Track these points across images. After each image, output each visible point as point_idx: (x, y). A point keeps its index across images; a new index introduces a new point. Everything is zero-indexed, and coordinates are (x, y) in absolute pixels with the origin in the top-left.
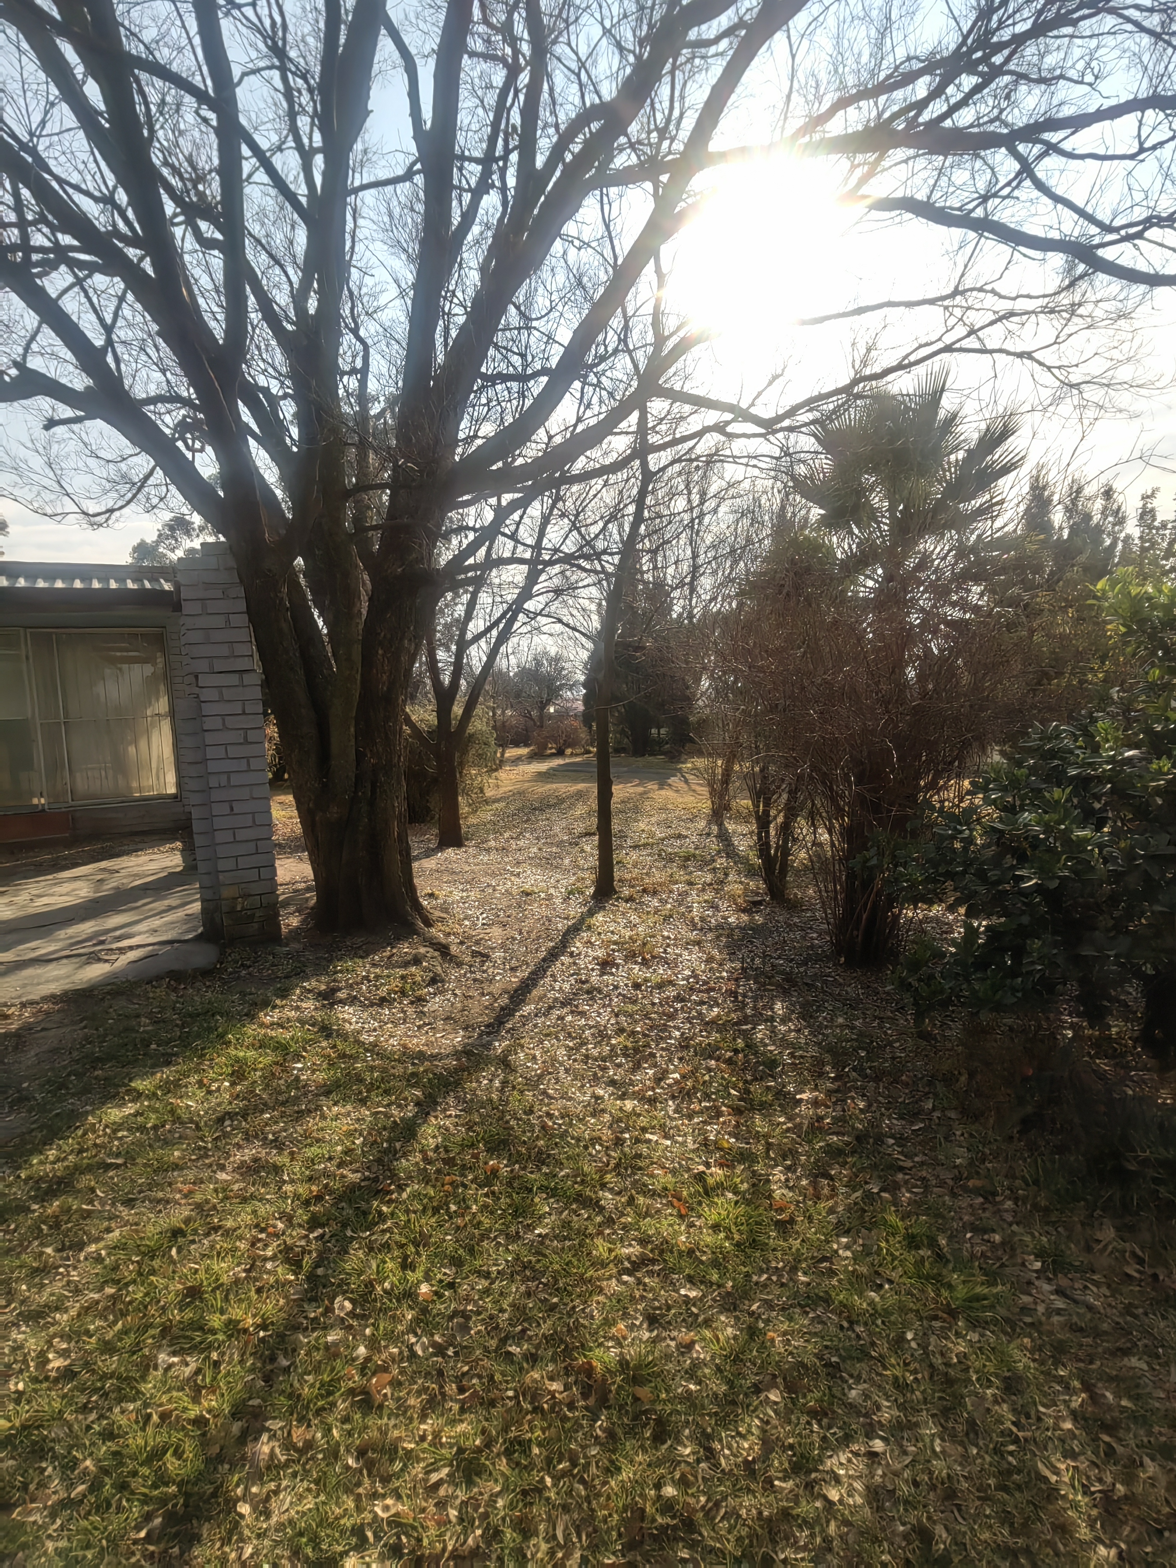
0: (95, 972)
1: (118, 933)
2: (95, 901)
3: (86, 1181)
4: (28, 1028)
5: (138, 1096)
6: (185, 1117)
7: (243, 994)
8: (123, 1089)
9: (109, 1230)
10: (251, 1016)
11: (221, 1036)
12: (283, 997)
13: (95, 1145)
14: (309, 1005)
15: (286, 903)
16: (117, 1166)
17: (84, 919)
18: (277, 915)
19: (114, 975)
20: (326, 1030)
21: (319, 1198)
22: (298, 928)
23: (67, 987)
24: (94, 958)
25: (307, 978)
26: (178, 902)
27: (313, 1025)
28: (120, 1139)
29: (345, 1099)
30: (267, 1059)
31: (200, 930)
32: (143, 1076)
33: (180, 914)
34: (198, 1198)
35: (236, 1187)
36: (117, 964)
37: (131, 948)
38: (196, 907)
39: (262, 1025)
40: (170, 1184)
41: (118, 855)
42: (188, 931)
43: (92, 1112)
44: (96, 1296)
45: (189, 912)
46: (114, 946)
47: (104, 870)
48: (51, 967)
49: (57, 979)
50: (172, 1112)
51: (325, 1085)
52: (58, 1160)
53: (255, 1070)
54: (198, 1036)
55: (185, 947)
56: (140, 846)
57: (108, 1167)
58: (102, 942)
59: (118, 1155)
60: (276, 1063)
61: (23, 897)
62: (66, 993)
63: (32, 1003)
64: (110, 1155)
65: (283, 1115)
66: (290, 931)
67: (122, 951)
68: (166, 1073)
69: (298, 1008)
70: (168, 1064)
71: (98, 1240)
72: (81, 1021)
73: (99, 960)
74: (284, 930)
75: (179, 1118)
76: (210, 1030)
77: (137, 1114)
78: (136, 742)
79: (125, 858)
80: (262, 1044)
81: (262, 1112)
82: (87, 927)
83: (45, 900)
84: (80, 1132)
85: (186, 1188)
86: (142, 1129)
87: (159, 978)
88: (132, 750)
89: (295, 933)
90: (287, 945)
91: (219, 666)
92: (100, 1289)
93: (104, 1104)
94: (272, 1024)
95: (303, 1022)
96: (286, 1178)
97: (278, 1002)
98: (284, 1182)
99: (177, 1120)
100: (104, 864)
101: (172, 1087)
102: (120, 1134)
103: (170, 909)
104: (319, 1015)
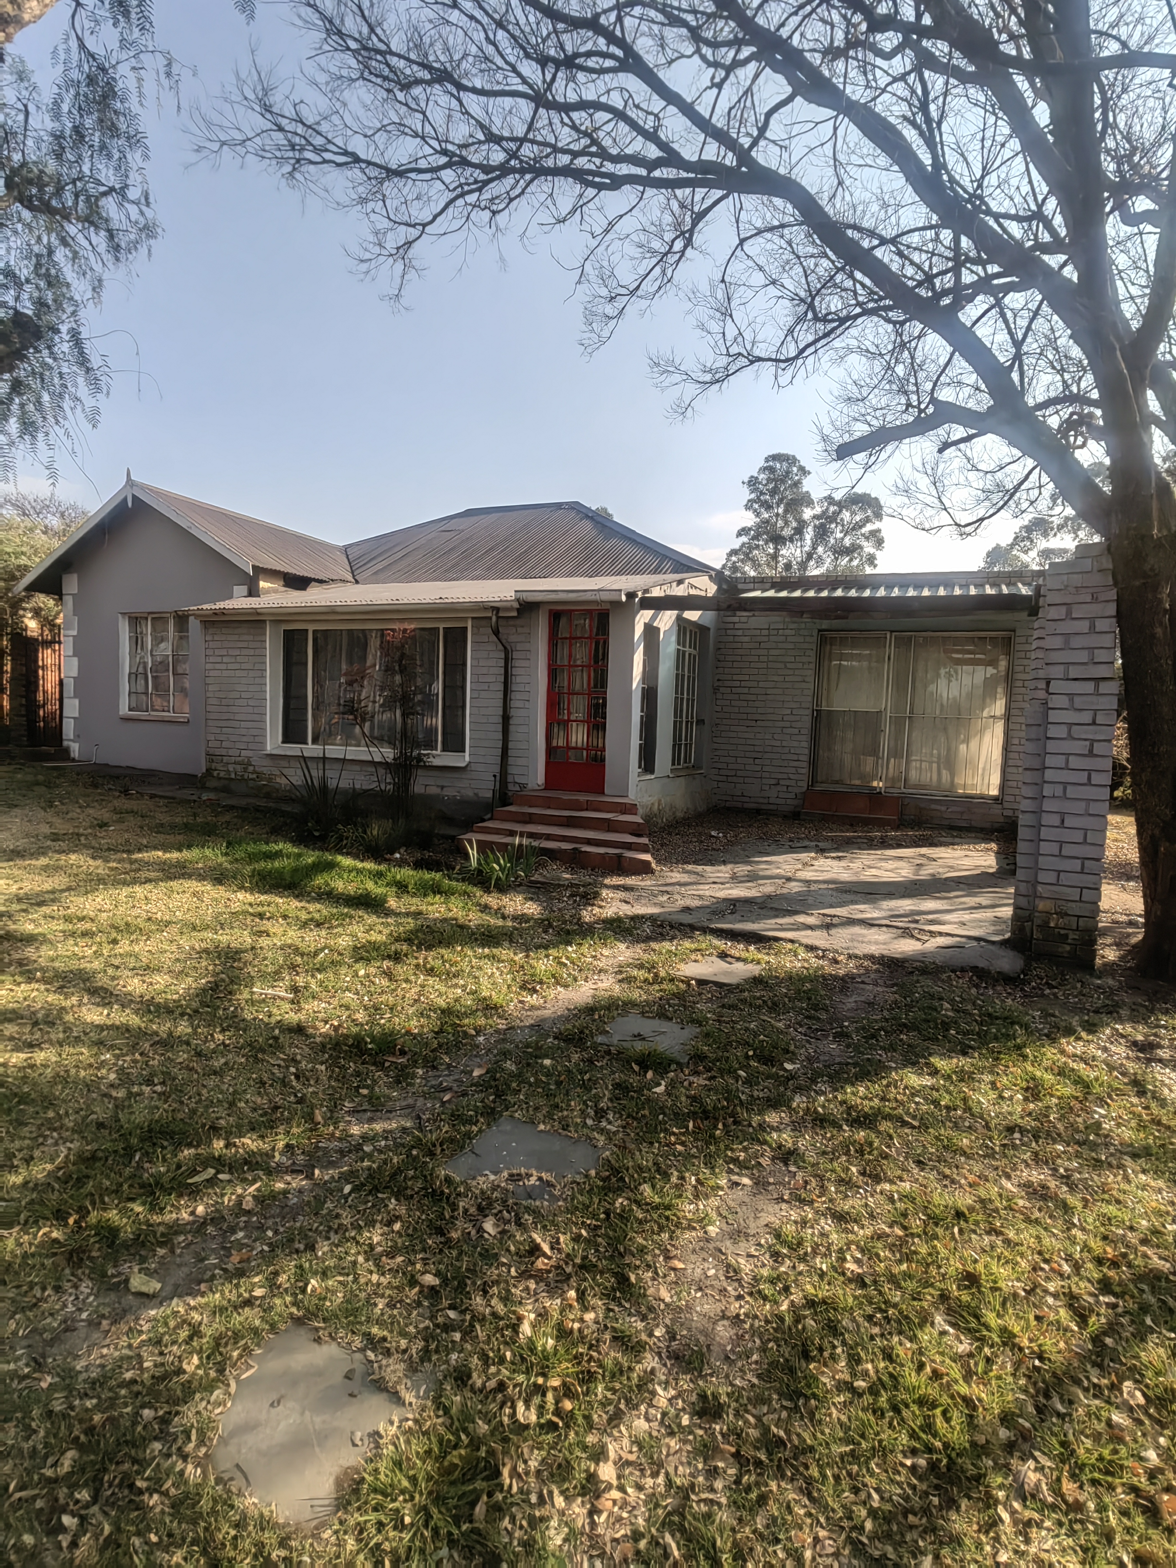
0: (907, 947)
1: (930, 917)
2: (915, 883)
3: (885, 1126)
4: (850, 977)
5: (935, 1072)
6: (976, 1110)
7: (1046, 1015)
8: (922, 1061)
9: (901, 1179)
10: (1052, 1039)
11: (1019, 1048)
12: (1090, 1032)
13: (896, 1100)
14: (1120, 1051)
15: (1105, 932)
16: (913, 1127)
17: (903, 896)
18: (1094, 942)
19: (924, 954)
20: (1139, 1086)
21: (1115, 1264)
22: (1114, 963)
23: (885, 952)
24: (907, 933)
25: (1121, 1021)
26: (988, 902)
27: (1123, 1074)
28: (917, 1103)
29: (1158, 1173)
30: (1067, 1090)
31: (1008, 935)
32: (942, 1056)
33: (989, 914)
34: (982, 1193)
35: (1021, 1203)
36: (927, 945)
37: (941, 934)
38: (1007, 912)
39: (1063, 1052)
40: (957, 1167)
41: (936, 845)
42: (996, 933)
43: (896, 1069)
44: (887, 1230)
45: (999, 914)
46: (927, 928)
47: (923, 856)
48: (874, 930)
49: (876, 943)
50: (965, 1100)
51: (1131, 1145)
52: (865, 1098)
53: (1052, 1096)
54: (996, 1039)
55: (991, 947)
56: (957, 840)
57: (905, 1124)
58: (917, 922)
59: (914, 1117)
60: (1076, 1098)
61: (856, 865)
62: (883, 957)
63: (856, 957)
64: (908, 1113)
65: (1078, 1155)
66: (1105, 965)
67: (932, 934)
68: (964, 1062)
69: (1105, 1049)
70: (965, 1054)
71: (891, 1182)
72: (893, 986)
73: (912, 936)
74: (1098, 961)
75: (970, 1109)
76: (1008, 1037)
77: (932, 1088)
78: (967, 741)
79: (942, 849)
80: (1062, 1072)
81: (1055, 1141)
82: (906, 905)
83: (874, 872)
84: (885, 1082)
85: (971, 1178)
86: (936, 1103)
87: (963, 970)
88: (963, 747)
89: (1110, 969)
90: (1099, 978)
91: (1074, 672)
92: (891, 1227)
93: (905, 1066)
94: (1075, 1055)
95: (1111, 1068)
96: (1076, 1221)
97: (1084, 1034)
98: (1075, 1225)
99: (968, 1109)
100: (924, 850)
101: (965, 1077)
102: (917, 1099)
103: (980, 907)
104: (1132, 1067)
